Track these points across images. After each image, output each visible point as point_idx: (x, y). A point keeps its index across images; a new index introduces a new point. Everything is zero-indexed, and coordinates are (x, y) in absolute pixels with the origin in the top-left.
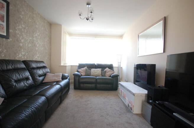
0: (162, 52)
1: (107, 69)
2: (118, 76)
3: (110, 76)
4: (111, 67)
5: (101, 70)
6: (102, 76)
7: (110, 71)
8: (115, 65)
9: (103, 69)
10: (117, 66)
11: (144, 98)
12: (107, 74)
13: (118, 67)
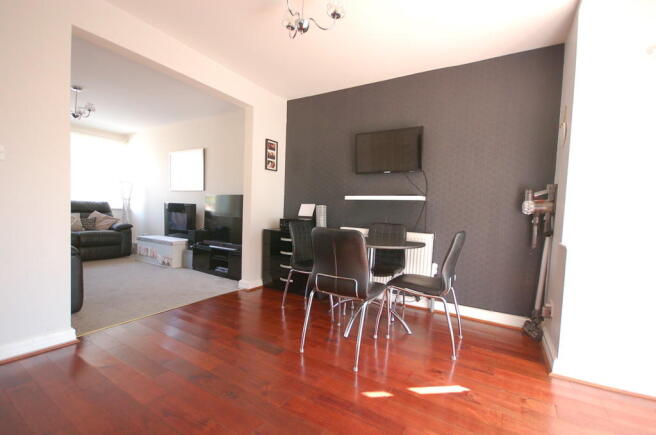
0: (202, 189)
1: (96, 214)
2: (131, 226)
3: (110, 229)
4: (104, 209)
5: (81, 217)
6: (87, 230)
7: (105, 218)
8: (115, 205)
9: (84, 214)
10: (121, 207)
11: (184, 247)
12: (101, 224)
13: (124, 209)
